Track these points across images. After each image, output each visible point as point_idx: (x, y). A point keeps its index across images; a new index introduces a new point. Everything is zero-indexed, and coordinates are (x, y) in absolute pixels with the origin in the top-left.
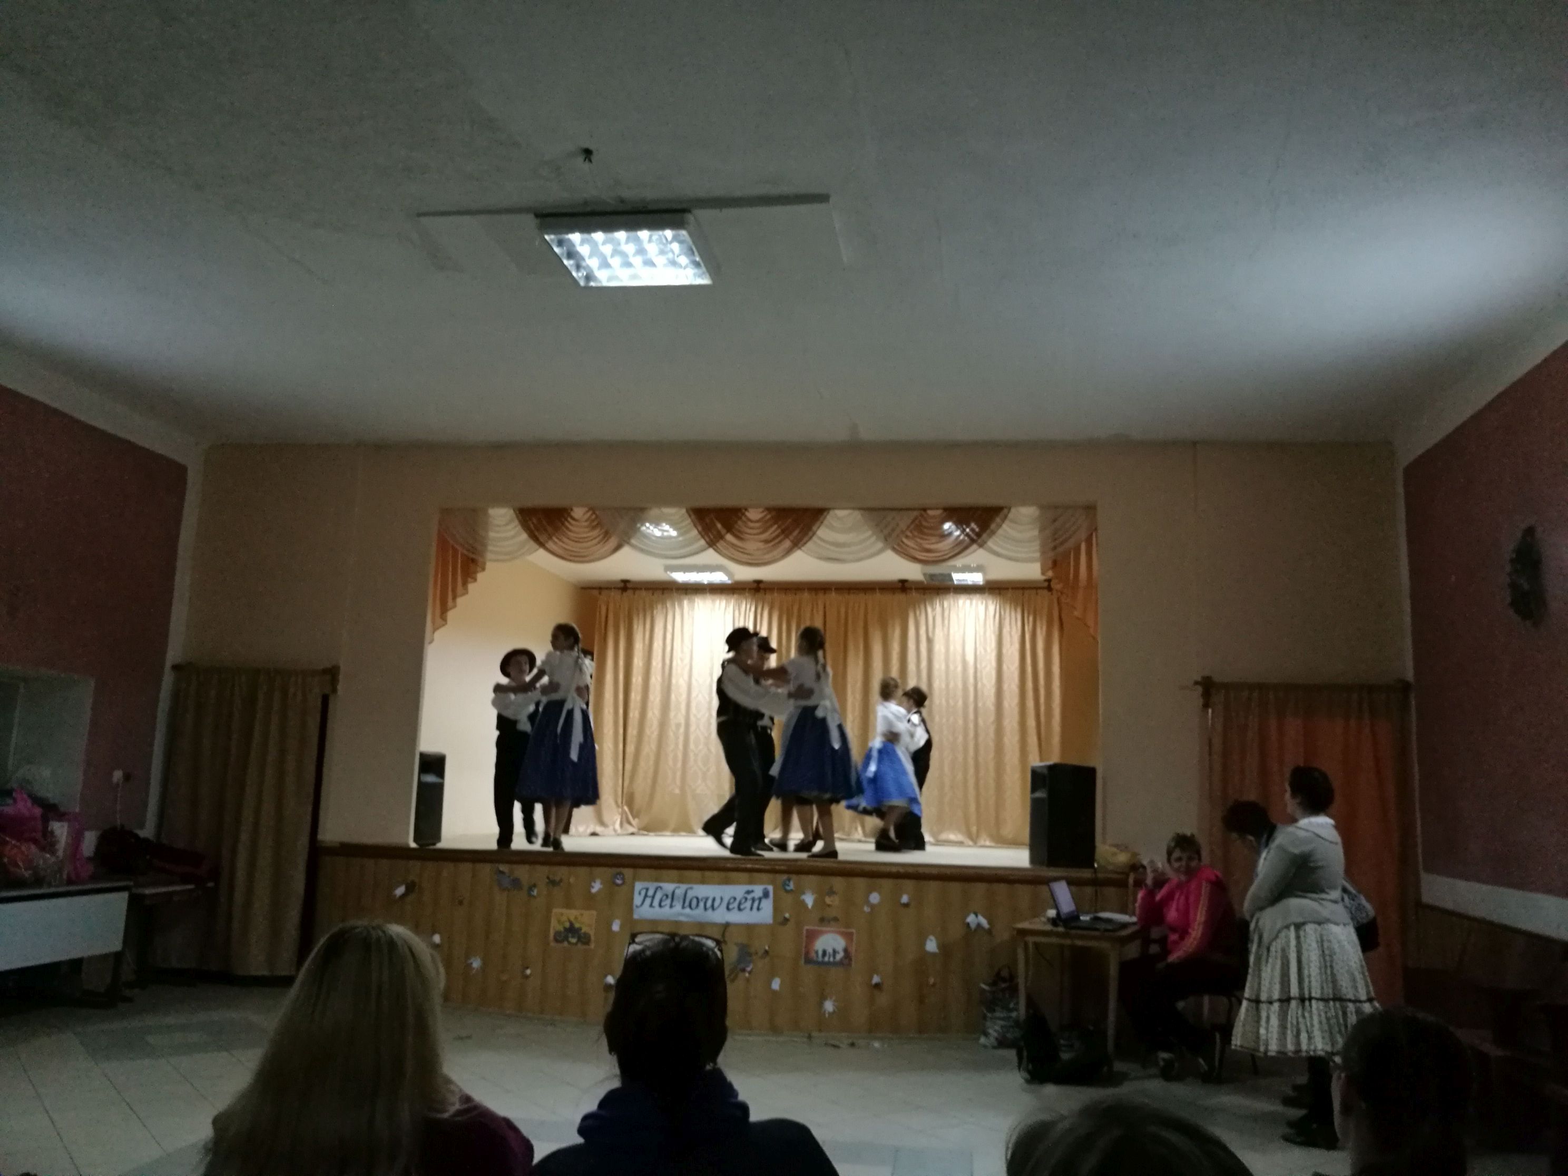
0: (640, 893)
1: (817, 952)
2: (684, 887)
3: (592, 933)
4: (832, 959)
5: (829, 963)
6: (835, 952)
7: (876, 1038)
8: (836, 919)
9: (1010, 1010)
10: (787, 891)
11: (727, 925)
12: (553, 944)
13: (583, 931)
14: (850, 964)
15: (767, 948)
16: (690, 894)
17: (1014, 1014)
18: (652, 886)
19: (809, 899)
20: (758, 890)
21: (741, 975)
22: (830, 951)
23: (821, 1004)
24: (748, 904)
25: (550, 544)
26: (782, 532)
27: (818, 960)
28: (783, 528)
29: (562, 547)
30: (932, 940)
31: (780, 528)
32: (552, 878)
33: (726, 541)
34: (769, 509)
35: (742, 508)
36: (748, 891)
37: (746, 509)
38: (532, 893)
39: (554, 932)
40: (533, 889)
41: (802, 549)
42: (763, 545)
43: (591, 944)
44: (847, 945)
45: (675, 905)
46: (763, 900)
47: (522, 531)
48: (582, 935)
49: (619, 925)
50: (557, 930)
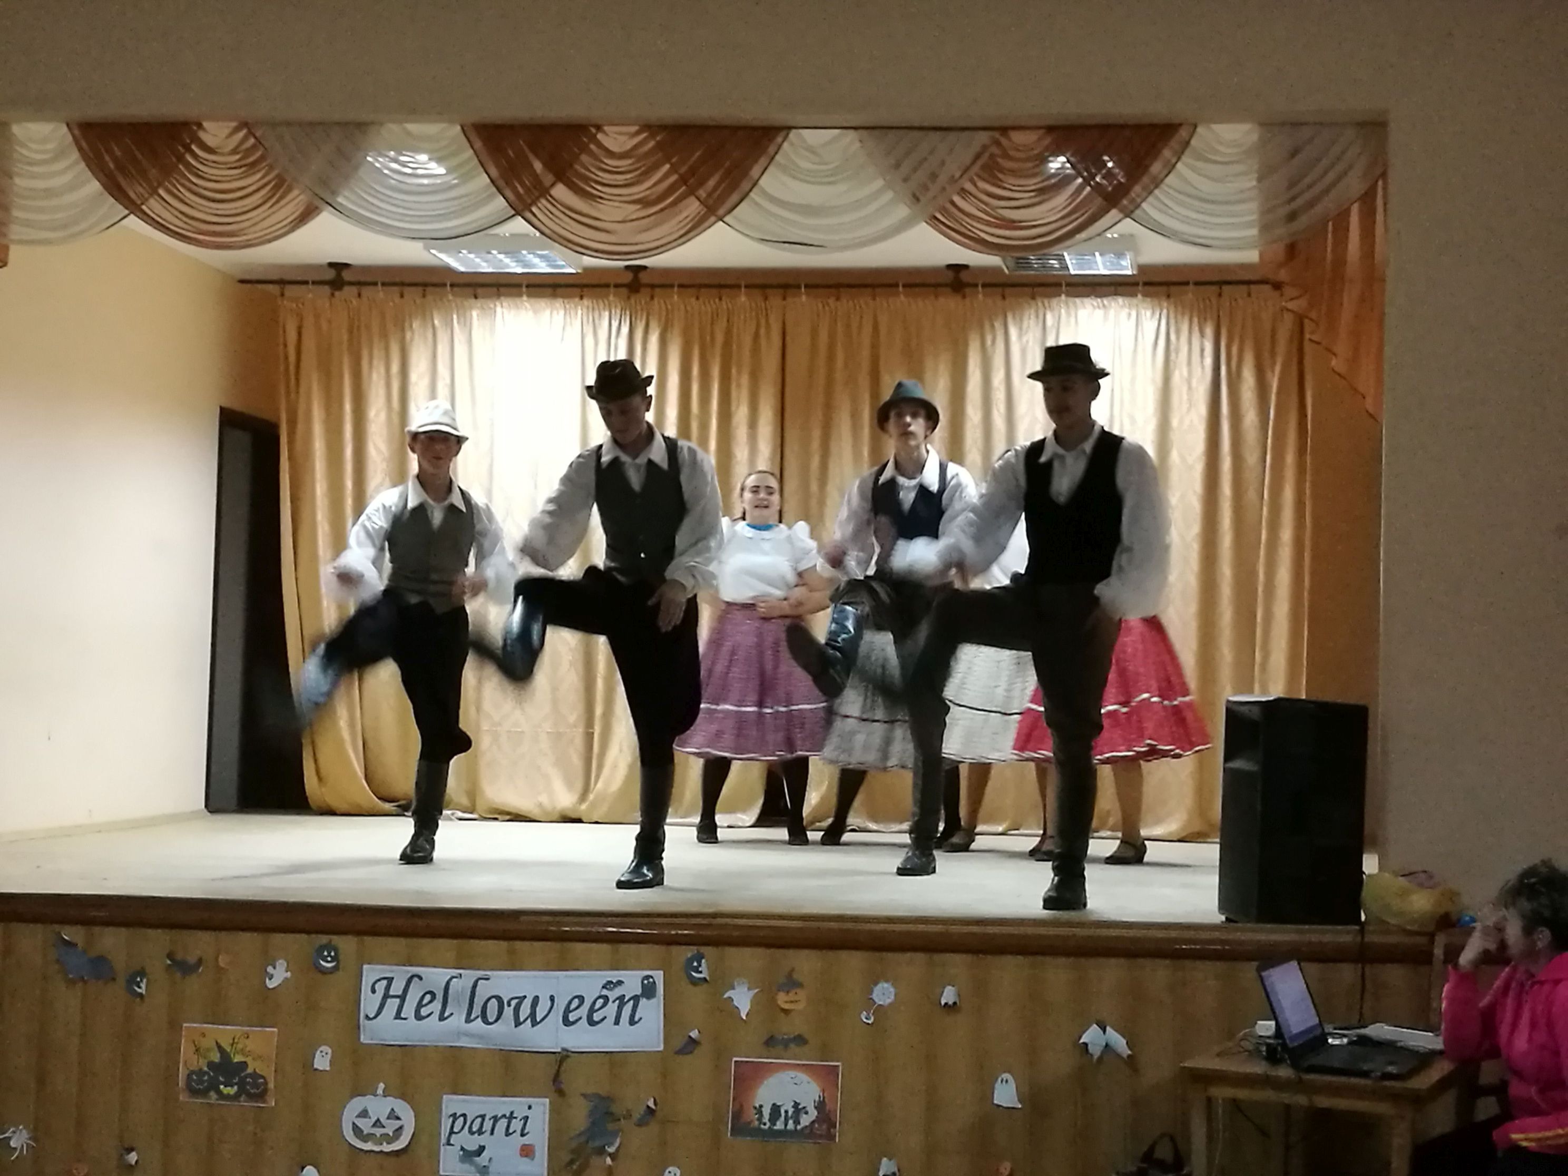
0: (373, 991)
1: (759, 1110)
2: (470, 976)
3: (269, 1074)
4: (791, 1125)
5: (784, 1133)
6: (798, 1110)
8: (800, 1040)
10: (695, 982)
11: (564, 1056)
12: (183, 1098)
13: (250, 1070)
14: (829, 1135)
15: (651, 1103)
16: (484, 991)
18: (400, 975)
19: (742, 999)
20: (632, 981)
21: (595, 1161)
22: (787, 1107)
24: (612, 1008)
25: (153, 206)
26: (683, 180)
27: (762, 1126)
28: (683, 170)
29: (182, 213)
30: (1007, 1081)
31: (676, 172)
32: (179, 957)
33: (554, 202)
34: (650, 128)
35: (592, 126)
36: (610, 982)
37: (599, 128)
38: (136, 988)
39: (187, 1072)
40: (139, 979)
41: (726, 219)
42: (638, 210)
43: (267, 1098)
44: (824, 1091)
45: (452, 1014)
46: (643, 1001)
47: (88, 174)
48: (249, 1080)
49: (328, 1058)
50: (193, 1068)
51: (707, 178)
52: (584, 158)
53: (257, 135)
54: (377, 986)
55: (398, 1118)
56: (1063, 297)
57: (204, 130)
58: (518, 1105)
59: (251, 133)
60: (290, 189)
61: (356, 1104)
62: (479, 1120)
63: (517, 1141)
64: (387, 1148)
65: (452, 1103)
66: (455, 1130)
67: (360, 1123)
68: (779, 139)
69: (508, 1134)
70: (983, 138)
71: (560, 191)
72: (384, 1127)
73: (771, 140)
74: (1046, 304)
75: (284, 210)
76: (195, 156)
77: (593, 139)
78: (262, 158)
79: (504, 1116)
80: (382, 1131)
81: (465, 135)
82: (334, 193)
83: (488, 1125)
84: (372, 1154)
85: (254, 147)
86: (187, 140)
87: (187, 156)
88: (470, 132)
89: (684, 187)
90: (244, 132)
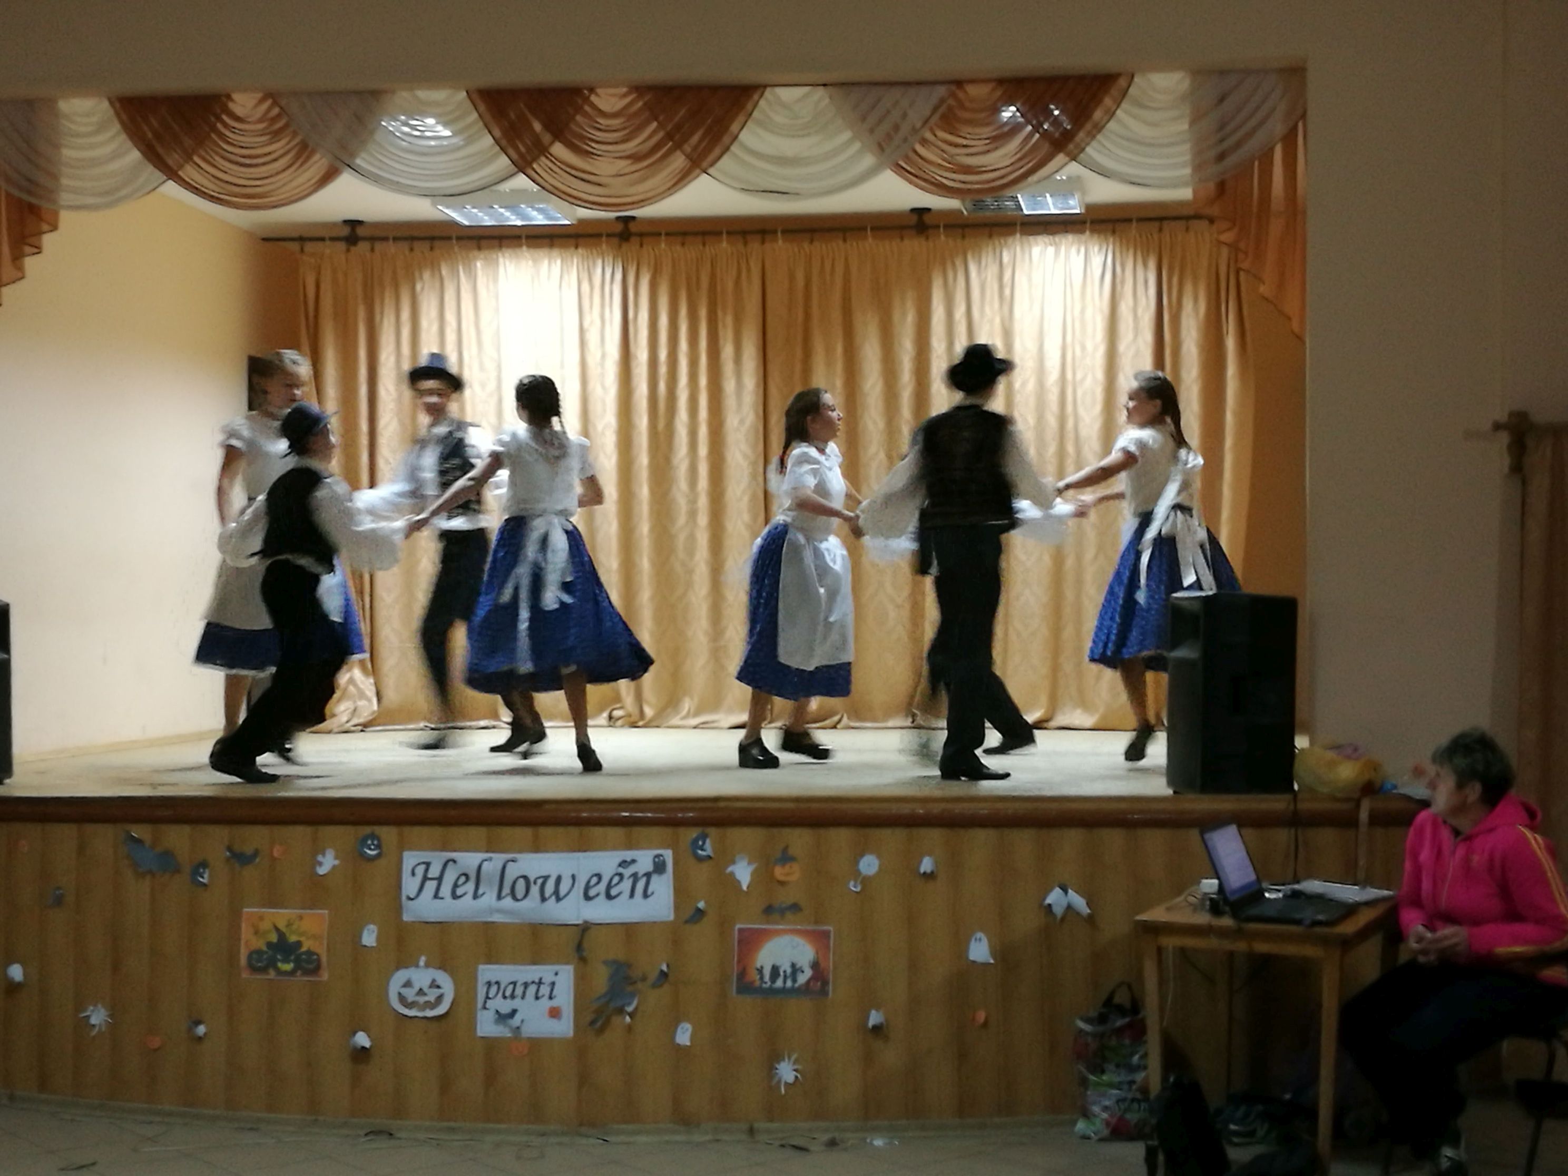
0: (413, 874)
1: (760, 971)
2: (499, 859)
3: (321, 950)
4: (789, 983)
5: (783, 990)
6: (795, 969)
7: (875, 1130)
8: (795, 908)
9: (1133, 1069)
10: (700, 859)
11: (585, 928)
12: (245, 975)
13: (304, 949)
14: (824, 992)
15: (664, 968)
16: (513, 871)
17: (1139, 1077)
18: (437, 859)
19: (743, 872)
20: (644, 860)
21: (616, 1020)
22: (786, 967)
23: (771, 1069)
24: (626, 885)
25: (189, 172)
26: (669, 136)
27: (764, 985)
28: (669, 127)
29: (213, 176)
30: (980, 940)
31: (663, 129)
32: (236, 849)
33: (554, 159)
34: (639, 89)
35: (586, 88)
36: (625, 862)
37: (592, 90)
38: (200, 879)
39: (248, 952)
40: (201, 870)
41: (711, 171)
42: (629, 165)
43: (321, 972)
44: (817, 953)
45: (484, 894)
46: (655, 878)
47: (129, 144)
48: (304, 957)
49: (374, 936)
50: (252, 948)
51: (692, 134)
52: (579, 118)
53: (282, 104)
54: (416, 870)
55: (438, 987)
56: (1018, 235)
57: (232, 100)
58: (544, 972)
59: (275, 103)
60: (313, 152)
61: (400, 976)
62: (511, 987)
63: (545, 1004)
64: (430, 1013)
65: (487, 972)
66: (490, 995)
67: (405, 991)
68: (756, 97)
69: (537, 998)
70: (941, 91)
71: (558, 149)
72: (426, 995)
73: (750, 97)
74: (1003, 243)
75: (307, 173)
76: (226, 125)
77: (587, 100)
78: (287, 126)
79: (533, 982)
80: (426, 998)
81: (470, 99)
82: (353, 155)
83: (519, 991)
84: (417, 1019)
85: (279, 116)
86: (218, 111)
87: (219, 126)
88: (475, 96)
89: (671, 143)
90: (269, 102)
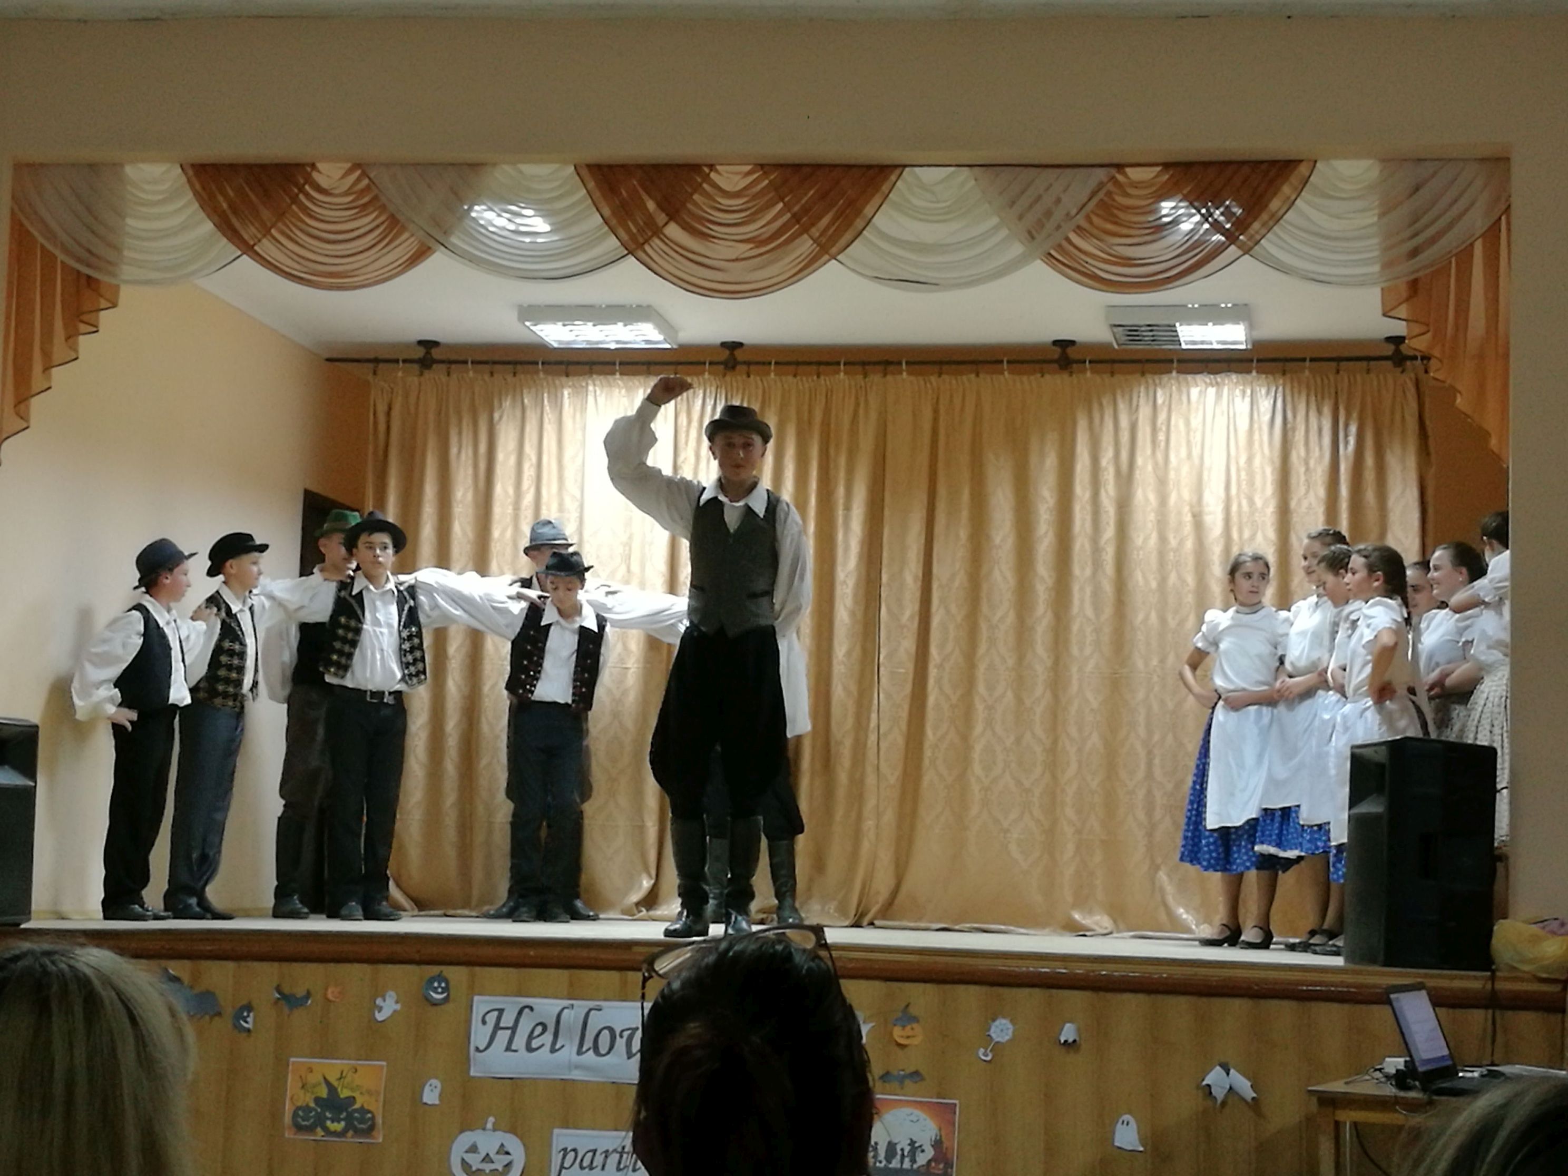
0: (484, 1022)
2: (582, 1006)
3: (377, 1109)
4: (907, 1164)
5: (900, 1172)
6: (915, 1148)
8: (918, 1076)
12: (289, 1135)
13: (357, 1106)
14: (947, 1174)
16: (596, 1022)
18: (511, 1006)
22: (904, 1145)
25: (266, 247)
26: (796, 218)
27: (880, 1166)
28: (796, 208)
29: (294, 253)
30: (1128, 1123)
31: (789, 211)
32: (286, 990)
33: (666, 240)
34: (763, 168)
35: (706, 165)
37: (712, 167)
38: (242, 1023)
39: (294, 1108)
40: (245, 1014)
41: (839, 257)
42: (751, 249)
43: (374, 1133)
44: (940, 1129)
45: (563, 1046)
47: (202, 215)
48: (356, 1115)
49: (437, 1091)
50: (299, 1104)
51: (820, 218)
52: (696, 197)
53: (372, 176)
54: (487, 1018)
55: (508, 1153)
56: (1174, 374)
57: (319, 171)
59: (364, 174)
60: (403, 229)
61: (466, 1139)
62: (590, 1154)
65: (563, 1138)
66: (566, 1165)
67: (469, 1158)
68: (893, 178)
69: (619, 1169)
70: (1101, 175)
71: (673, 230)
72: (493, 1162)
73: (886, 178)
74: (1157, 381)
75: (397, 250)
76: (308, 197)
77: (707, 178)
78: (375, 199)
79: (615, 1151)
80: (493, 1166)
81: (578, 174)
82: (448, 234)
83: (599, 1159)
85: (367, 188)
86: (302, 181)
87: (301, 197)
88: (585, 172)
89: (797, 226)
90: (358, 173)
